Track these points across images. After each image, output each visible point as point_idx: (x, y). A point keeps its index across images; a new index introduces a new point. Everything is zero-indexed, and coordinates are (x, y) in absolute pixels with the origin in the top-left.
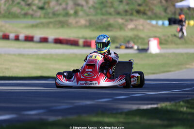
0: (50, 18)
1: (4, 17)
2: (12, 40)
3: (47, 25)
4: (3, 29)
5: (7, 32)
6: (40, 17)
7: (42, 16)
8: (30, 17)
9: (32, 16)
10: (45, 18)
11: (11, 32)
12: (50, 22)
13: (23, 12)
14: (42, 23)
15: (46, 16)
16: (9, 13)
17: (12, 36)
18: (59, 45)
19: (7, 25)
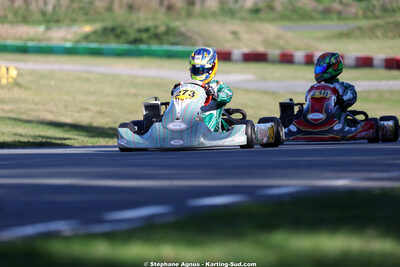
0: (377, 17)
1: (284, 17)
2: (299, 64)
3: (370, 33)
4: (282, 42)
5: (289, 49)
6: (356, 17)
7: (360, 13)
8: (334, 16)
9: (339, 13)
10: (366, 17)
11: (297, 49)
12: (377, 26)
13: (320, 7)
14: (360, 29)
15: (368, 13)
16: (294, 10)
17: (299, 55)
18: (395, 73)
19: (289, 35)
